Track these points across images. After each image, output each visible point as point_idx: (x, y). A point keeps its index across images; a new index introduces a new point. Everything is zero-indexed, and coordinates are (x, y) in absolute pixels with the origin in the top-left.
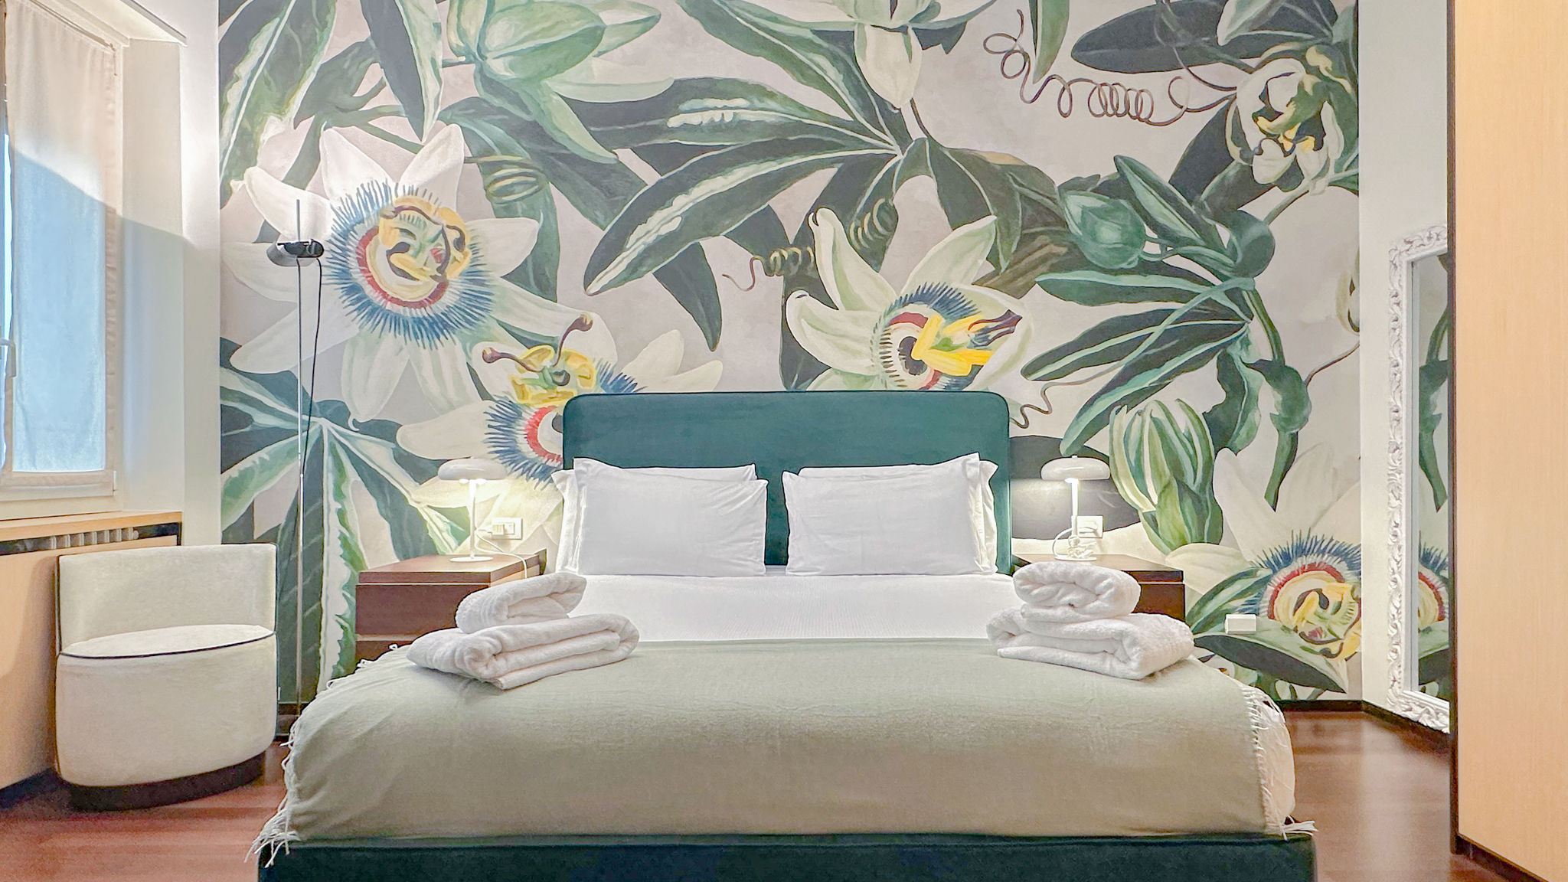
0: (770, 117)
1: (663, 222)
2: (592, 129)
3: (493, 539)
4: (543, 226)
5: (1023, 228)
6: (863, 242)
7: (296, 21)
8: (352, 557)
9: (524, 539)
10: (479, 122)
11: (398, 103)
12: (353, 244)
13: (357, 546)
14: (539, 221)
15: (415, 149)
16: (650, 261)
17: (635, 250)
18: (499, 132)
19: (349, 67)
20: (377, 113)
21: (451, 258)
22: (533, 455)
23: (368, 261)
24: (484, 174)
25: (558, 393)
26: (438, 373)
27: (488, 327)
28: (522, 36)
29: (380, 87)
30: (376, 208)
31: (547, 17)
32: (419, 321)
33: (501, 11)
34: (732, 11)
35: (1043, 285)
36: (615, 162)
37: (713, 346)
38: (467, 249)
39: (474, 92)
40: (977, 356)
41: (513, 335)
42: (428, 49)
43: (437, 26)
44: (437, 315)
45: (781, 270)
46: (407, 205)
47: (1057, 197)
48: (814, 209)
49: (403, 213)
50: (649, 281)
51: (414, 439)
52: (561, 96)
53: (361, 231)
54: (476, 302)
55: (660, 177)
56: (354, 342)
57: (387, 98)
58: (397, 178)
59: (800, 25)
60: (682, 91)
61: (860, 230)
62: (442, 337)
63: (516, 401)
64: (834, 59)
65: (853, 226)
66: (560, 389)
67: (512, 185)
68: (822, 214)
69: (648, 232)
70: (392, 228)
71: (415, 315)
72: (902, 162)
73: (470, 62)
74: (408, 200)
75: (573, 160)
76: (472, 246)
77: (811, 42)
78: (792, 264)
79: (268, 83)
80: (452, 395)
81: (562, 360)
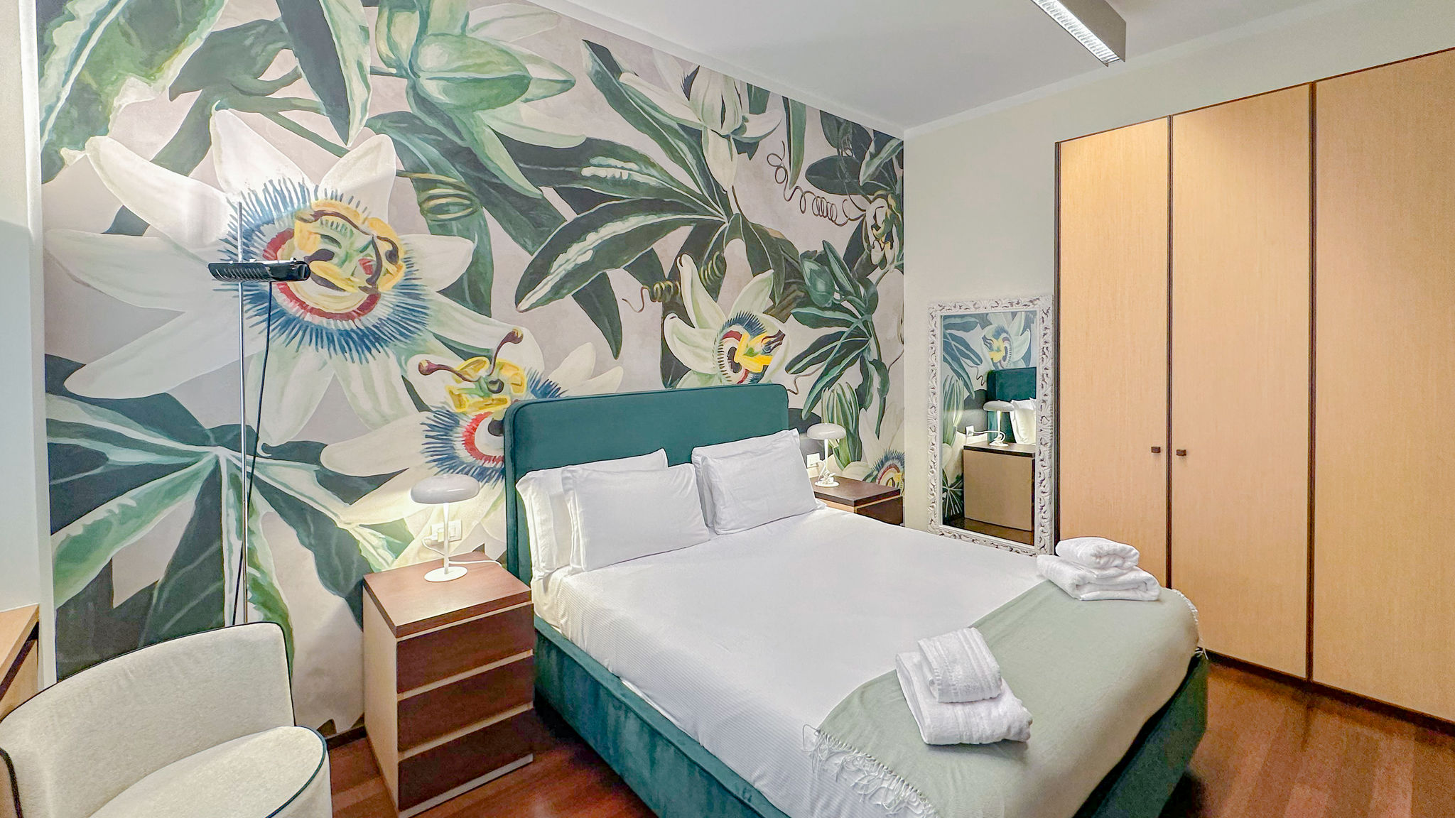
0: (653, 182)
1: (579, 253)
2: (521, 165)
3: (432, 545)
4: (478, 246)
5: (786, 279)
6: (708, 280)
8: (265, 599)
9: (464, 539)
10: (409, 136)
11: (318, 99)
12: (261, 245)
13: (271, 585)
14: (473, 241)
15: (340, 152)
16: (568, 285)
17: (558, 274)
18: (434, 152)
19: (252, 45)
20: (290, 104)
21: (383, 270)
22: (471, 460)
24: (417, 189)
25: (493, 400)
26: (369, 386)
27: (424, 340)
28: (455, 65)
29: (294, 76)
30: (290, 209)
31: (479, 54)
32: (346, 334)
33: (435, 35)
34: (627, 93)
35: (795, 315)
36: (540, 197)
37: (616, 355)
38: (400, 262)
39: (406, 106)
40: (765, 359)
41: (450, 348)
42: (353, 50)
43: (364, 29)
44: (367, 328)
45: (660, 298)
46: (330, 210)
47: (800, 261)
48: (680, 255)
49: (324, 218)
50: (568, 302)
51: (337, 459)
52: (494, 131)
53: (270, 232)
54: (414, 315)
55: (576, 216)
57: (302, 90)
58: (317, 178)
59: (672, 118)
60: (592, 148)
61: (706, 272)
62: (374, 351)
63: (454, 410)
64: (690, 148)
65: (702, 269)
66: (495, 396)
67: (447, 204)
68: (685, 259)
69: (567, 261)
70: (310, 233)
71: (341, 328)
72: (728, 228)
73: (402, 77)
74: (331, 205)
76: (407, 260)
77: (677, 131)
78: (667, 294)
80: (386, 408)
81: (496, 370)
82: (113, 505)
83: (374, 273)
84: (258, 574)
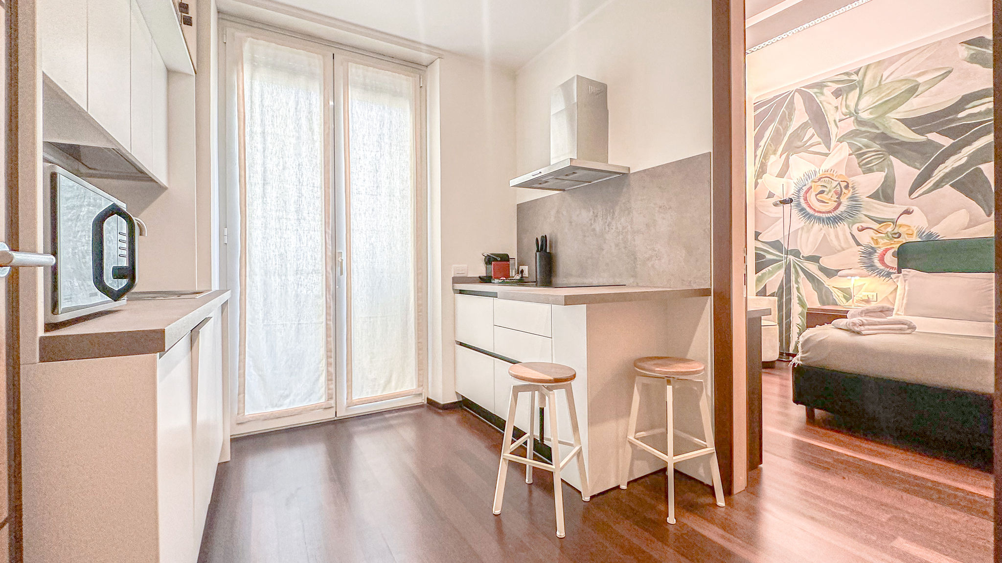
1: (955, 161)
2: (913, 128)
3: (863, 301)
4: (887, 174)
7: (780, 123)
8: (802, 303)
9: (878, 301)
10: (855, 138)
11: (820, 140)
12: (802, 193)
13: (804, 300)
14: (885, 172)
15: (827, 155)
16: (946, 180)
17: (938, 176)
18: (865, 140)
19: (801, 132)
20: (811, 146)
21: (843, 193)
22: (882, 268)
23: (808, 199)
24: (858, 158)
25: (895, 242)
26: (837, 237)
27: (860, 217)
28: (876, 100)
29: (813, 135)
30: (811, 179)
31: (888, 89)
32: (829, 218)
33: (866, 93)
36: (925, 140)
38: (850, 189)
39: (853, 127)
41: (872, 219)
42: (832, 116)
43: (837, 108)
44: (836, 215)
46: (824, 176)
49: (822, 180)
50: (947, 189)
51: (825, 262)
52: (896, 119)
53: (805, 188)
54: (855, 207)
55: (953, 141)
56: (802, 228)
57: (816, 139)
58: (820, 167)
60: (967, 100)
62: (839, 223)
63: (873, 246)
66: (895, 240)
67: (872, 160)
69: (946, 167)
70: (817, 186)
71: (827, 216)
73: (851, 117)
74: (824, 174)
75: (902, 144)
76: (852, 187)
79: (770, 145)
80: (843, 245)
81: (897, 228)
82: (766, 269)
83: (839, 195)
84: (800, 296)
